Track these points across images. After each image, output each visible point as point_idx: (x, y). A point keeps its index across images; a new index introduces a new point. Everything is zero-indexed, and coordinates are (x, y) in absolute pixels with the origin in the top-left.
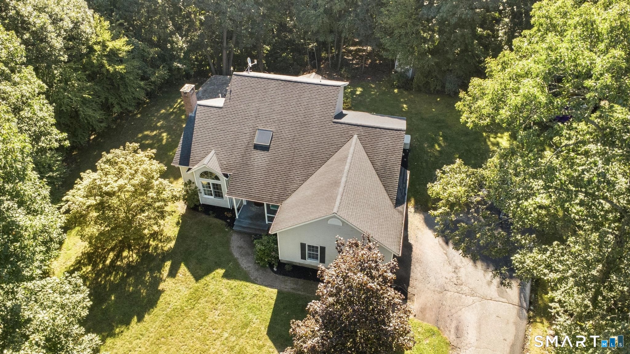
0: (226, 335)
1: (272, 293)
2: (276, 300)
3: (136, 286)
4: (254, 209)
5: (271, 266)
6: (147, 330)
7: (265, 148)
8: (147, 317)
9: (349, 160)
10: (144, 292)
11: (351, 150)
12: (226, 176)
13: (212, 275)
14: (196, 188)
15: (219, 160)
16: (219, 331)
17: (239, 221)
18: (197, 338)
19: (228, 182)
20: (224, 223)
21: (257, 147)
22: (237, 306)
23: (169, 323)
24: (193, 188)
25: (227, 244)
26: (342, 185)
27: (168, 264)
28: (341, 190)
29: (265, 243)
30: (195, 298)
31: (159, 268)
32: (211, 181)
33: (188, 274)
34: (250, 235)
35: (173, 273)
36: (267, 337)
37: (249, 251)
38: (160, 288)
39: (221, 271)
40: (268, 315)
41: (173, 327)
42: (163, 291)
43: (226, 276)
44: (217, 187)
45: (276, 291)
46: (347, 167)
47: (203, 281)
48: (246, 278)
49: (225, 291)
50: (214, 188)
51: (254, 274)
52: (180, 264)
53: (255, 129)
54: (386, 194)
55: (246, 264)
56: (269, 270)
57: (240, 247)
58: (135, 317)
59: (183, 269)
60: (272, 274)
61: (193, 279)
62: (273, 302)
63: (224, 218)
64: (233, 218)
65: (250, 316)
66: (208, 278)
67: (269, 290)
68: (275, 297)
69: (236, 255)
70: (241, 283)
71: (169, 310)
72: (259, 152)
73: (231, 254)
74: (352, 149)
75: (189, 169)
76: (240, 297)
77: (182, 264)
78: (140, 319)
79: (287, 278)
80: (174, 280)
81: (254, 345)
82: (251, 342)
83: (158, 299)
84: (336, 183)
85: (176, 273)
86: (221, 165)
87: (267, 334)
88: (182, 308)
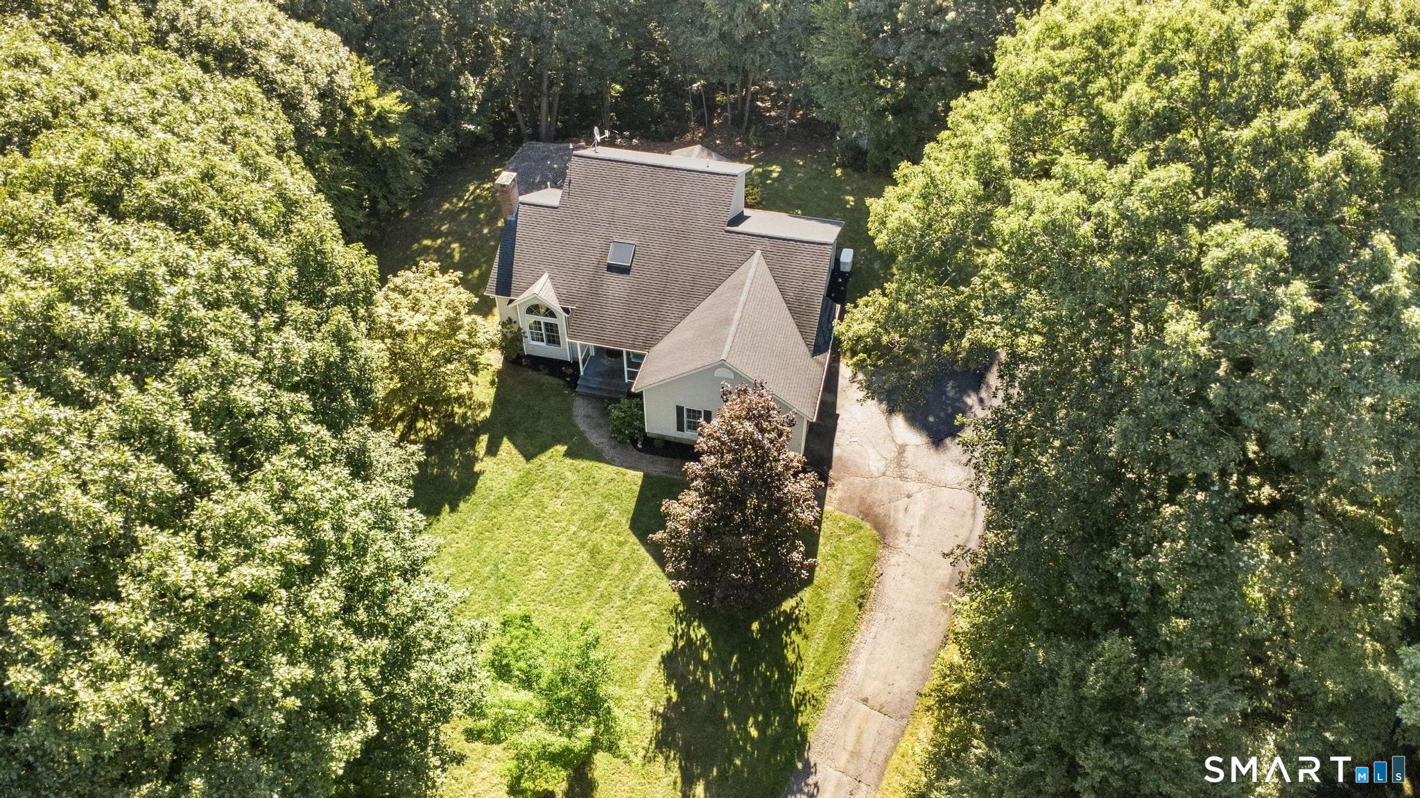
0: (573, 529)
1: (635, 478)
2: (642, 487)
3: (441, 467)
4: (607, 362)
5: (634, 442)
6: (465, 521)
7: (625, 270)
8: (462, 505)
9: (746, 288)
10: (454, 475)
11: (751, 274)
12: (566, 310)
13: (548, 453)
14: (520, 329)
15: (556, 287)
16: (564, 524)
17: (584, 379)
18: (534, 532)
19: (568, 321)
20: (562, 382)
21: (611, 268)
22: (586, 494)
23: (494, 514)
24: (515, 329)
25: (568, 412)
26: (735, 322)
27: (484, 439)
28: (733, 329)
29: (625, 408)
30: (526, 483)
31: (473, 443)
32: (543, 320)
33: (515, 451)
34: (602, 399)
35: (492, 450)
36: (630, 532)
37: (601, 421)
38: (477, 468)
39: (562, 449)
40: (631, 505)
41: (500, 519)
42: (481, 473)
43: (568, 454)
44: (551, 328)
45: (641, 474)
46: (743, 298)
47: (536, 461)
48: (597, 456)
49: (568, 474)
50: (547, 330)
51: (609, 452)
52: (501, 438)
53: (608, 241)
54: (800, 337)
55: (596, 438)
56: (631, 447)
57: (588, 417)
58: (447, 507)
59: (506, 445)
60: (635, 452)
61: (522, 459)
62: (637, 489)
63: (562, 376)
64: (576, 375)
65: (606, 505)
66: (543, 457)
67: (631, 473)
68: (640, 482)
69: (583, 427)
70: (591, 463)
71: (492, 498)
72: (615, 275)
73: (575, 426)
74: (752, 271)
75: (511, 301)
76: (591, 481)
77: (505, 439)
78: (454, 509)
79: (656, 458)
80: (494, 460)
81: (613, 541)
82: (608, 538)
83: (476, 483)
84: (727, 321)
85: (497, 450)
86: (559, 295)
87: (632, 527)
88: (510, 495)
